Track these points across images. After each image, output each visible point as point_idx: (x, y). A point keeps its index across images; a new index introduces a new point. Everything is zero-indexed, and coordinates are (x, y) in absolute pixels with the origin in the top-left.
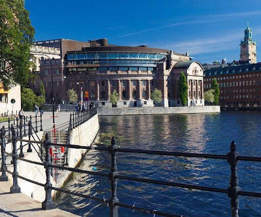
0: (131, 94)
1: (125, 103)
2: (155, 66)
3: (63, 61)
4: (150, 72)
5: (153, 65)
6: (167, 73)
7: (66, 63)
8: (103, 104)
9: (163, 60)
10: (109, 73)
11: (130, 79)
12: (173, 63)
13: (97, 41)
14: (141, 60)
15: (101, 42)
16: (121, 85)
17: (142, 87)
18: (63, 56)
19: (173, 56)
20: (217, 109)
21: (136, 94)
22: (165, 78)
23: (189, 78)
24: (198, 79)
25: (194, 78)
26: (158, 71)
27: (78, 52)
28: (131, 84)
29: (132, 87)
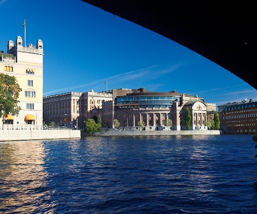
0: (155, 122)
1: (151, 128)
2: (171, 104)
3: (113, 102)
4: (167, 108)
5: (170, 104)
6: (179, 109)
7: (115, 104)
8: (137, 128)
9: (177, 100)
10: (140, 109)
11: (154, 112)
12: (184, 103)
13: (138, 90)
14: (162, 101)
15: (141, 90)
16: (148, 117)
17: (162, 118)
18: (114, 99)
19: (184, 98)
20: (217, 132)
21: (158, 122)
22: (178, 112)
23: (193, 112)
24: (202, 112)
25: (198, 112)
26: (173, 107)
27: (122, 97)
28: (155, 116)
29: (155, 118)
